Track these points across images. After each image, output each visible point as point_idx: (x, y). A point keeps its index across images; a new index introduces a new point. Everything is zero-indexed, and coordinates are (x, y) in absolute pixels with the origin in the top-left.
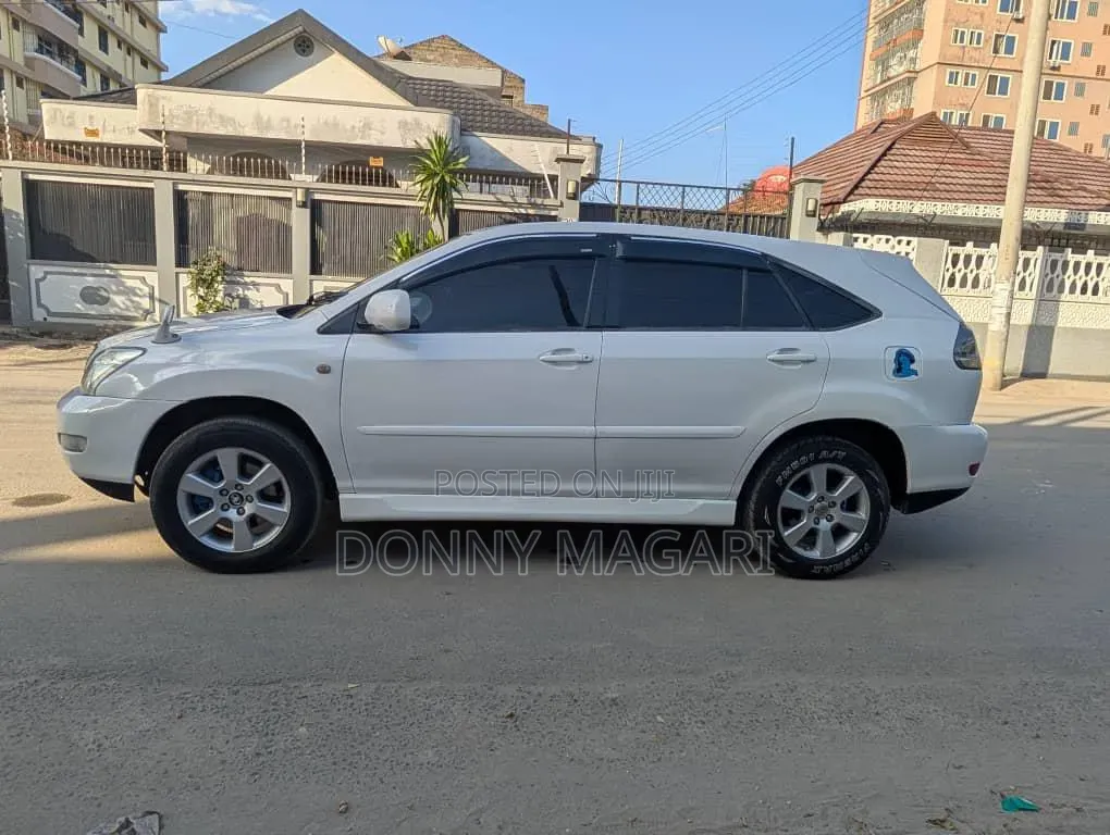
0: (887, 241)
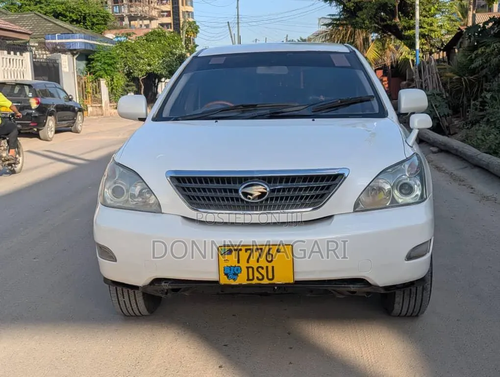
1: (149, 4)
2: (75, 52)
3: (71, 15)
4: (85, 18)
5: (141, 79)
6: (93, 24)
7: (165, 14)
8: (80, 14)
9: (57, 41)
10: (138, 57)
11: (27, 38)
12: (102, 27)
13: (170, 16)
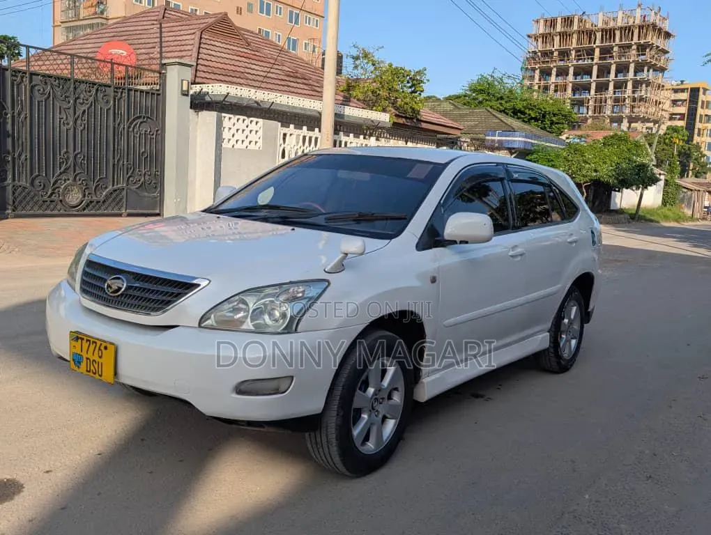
0: (244, 120)
1: (656, 105)
2: (513, 151)
3: (530, 112)
4: (544, 116)
5: (583, 186)
6: (552, 123)
7: (678, 117)
8: (540, 111)
9: (497, 138)
10: (585, 162)
11: (458, 133)
12: (562, 126)
13: (683, 120)
